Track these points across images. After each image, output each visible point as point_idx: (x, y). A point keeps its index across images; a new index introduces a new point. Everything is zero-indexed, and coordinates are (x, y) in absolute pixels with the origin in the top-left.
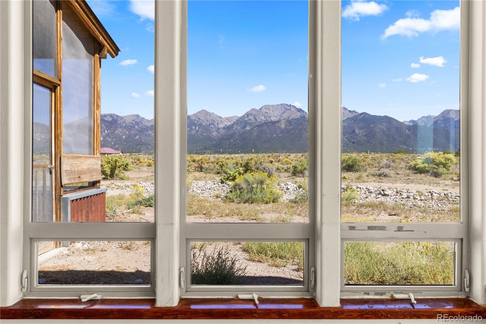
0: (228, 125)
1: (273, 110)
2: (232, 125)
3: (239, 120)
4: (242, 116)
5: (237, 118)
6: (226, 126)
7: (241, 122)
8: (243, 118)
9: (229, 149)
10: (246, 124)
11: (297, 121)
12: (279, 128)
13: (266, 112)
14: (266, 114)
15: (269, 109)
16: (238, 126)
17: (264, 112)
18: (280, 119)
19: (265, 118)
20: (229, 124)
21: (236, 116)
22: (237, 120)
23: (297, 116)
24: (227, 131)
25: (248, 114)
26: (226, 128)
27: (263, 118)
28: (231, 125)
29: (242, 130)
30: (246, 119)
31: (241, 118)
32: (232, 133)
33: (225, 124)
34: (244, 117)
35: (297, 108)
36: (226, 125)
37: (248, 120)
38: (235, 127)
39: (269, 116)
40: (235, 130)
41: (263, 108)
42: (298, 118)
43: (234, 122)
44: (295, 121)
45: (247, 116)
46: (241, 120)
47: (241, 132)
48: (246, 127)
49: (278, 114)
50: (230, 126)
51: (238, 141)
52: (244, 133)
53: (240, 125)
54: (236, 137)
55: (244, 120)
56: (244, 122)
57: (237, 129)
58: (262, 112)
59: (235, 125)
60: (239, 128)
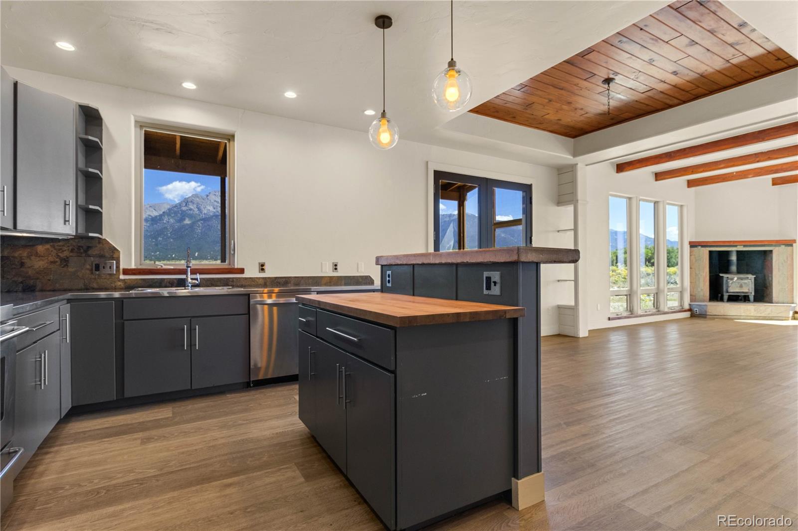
0: (153, 216)
2: (161, 216)
3: (171, 209)
4: (177, 204)
5: (169, 207)
6: (150, 217)
7: (176, 213)
8: (178, 207)
9: (156, 252)
10: (184, 215)
16: (169, 217)
17: (212, 201)
19: (214, 208)
20: (155, 214)
22: (169, 209)
24: (152, 224)
25: (186, 202)
26: (149, 221)
28: (159, 216)
29: (178, 224)
30: (184, 208)
32: (160, 228)
33: (148, 213)
34: (180, 205)
36: (150, 215)
37: (187, 210)
38: (166, 219)
40: (165, 223)
41: (211, 194)
43: (163, 211)
45: (186, 205)
46: (175, 209)
47: (176, 227)
48: (184, 220)
50: (156, 217)
51: (172, 240)
52: (180, 229)
53: (174, 216)
54: (167, 233)
55: (181, 210)
56: (180, 212)
57: (168, 222)
58: (210, 200)
59: (166, 216)
60: (172, 221)
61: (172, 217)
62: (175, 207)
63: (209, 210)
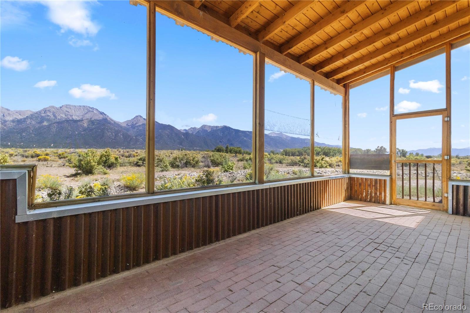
0: (19, 119)
1: (75, 110)
2: (25, 119)
3: (33, 115)
4: (38, 112)
5: (31, 113)
6: (16, 119)
7: (36, 117)
8: (38, 114)
9: (21, 143)
10: (43, 119)
11: (99, 121)
12: (82, 127)
13: (66, 111)
14: (67, 113)
15: (70, 108)
16: (32, 120)
17: (64, 111)
18: (82, 119)
19: (66, 116)
20: (20, 117)
21: (30, 111)
22: (31, 115)
23: (99, 118)
24: (18, 124)
25: (45, 111)
26: (15, 122)
27: (64, 116)
28: (23, 119)
29: (38, 125)
30: (43, 115)
31: (37, 113)
32: (24, 127)
33: (15, 117)
34: (40, 112)
35: (99, 111)
37: (45, 116)
38: (29, 121)
39: (70, 115)
40: (28, 124)
41: (63, 106)
42: (101, 120)
43: (26, 116)
44: (98, 122)
45: (45, 112)
46: (36, 115)
47: (37, 127)
48: (43, 122)
49: (80, 114)
50: (21, 119)
51: (33, 135)
52: (40, 128)
54: (29, 131)
55: (41, 116)
56: (40, 117)
57: (31, 123)
58: (63, 110)
59: (29, 120)
60: (33, 122)
61: (34, 120)
62: (36, 114)
63: (62, 117)
